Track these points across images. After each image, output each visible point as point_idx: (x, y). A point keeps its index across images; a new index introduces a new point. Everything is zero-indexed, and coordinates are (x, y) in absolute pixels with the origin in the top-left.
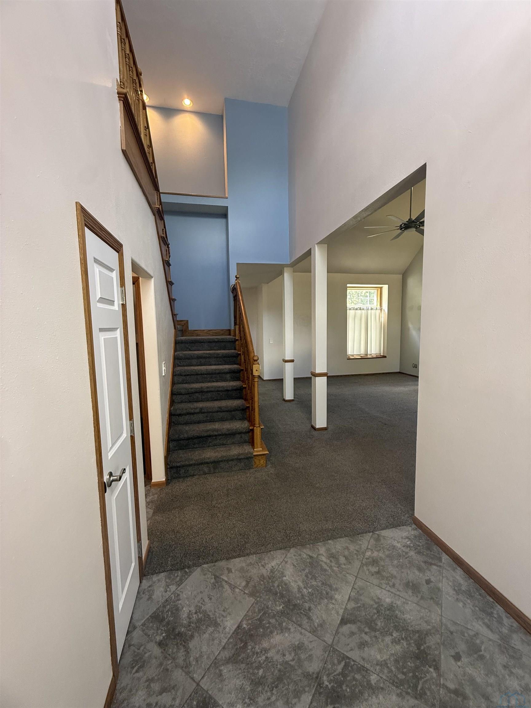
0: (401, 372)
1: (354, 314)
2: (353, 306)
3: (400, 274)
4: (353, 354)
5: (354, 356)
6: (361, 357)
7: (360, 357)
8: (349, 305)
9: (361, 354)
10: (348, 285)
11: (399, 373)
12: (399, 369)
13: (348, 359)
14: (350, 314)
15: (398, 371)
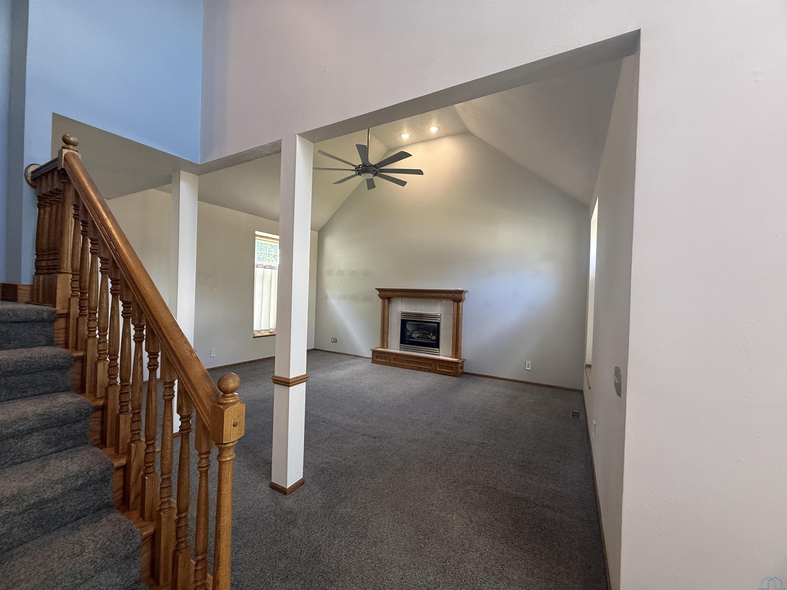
0: (316, 348)
1: (262, 272)
2: (261, 263)
3: (316, 231)
4: (260, 330)
5: (261, 332)
6: (270, 332)
7: (269, 334)
8: (257, 262)
9: (271, 329)
10: (257, 233)
11: (314, 349)
12: (313, 346)
13: (254, 337)
14: (258, 272)
15: (313, 348)
